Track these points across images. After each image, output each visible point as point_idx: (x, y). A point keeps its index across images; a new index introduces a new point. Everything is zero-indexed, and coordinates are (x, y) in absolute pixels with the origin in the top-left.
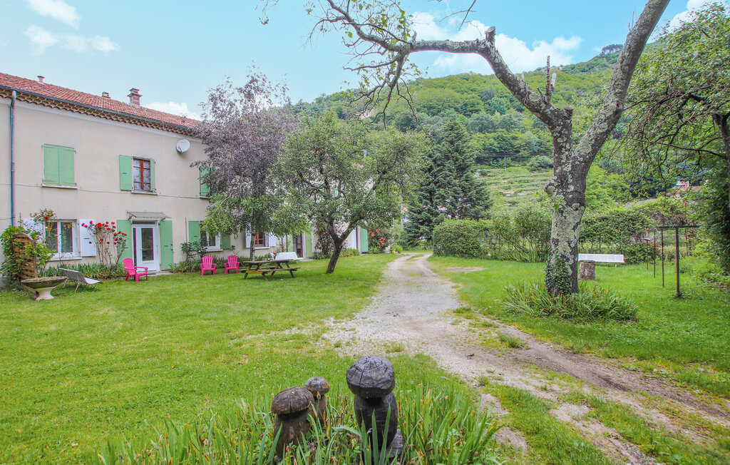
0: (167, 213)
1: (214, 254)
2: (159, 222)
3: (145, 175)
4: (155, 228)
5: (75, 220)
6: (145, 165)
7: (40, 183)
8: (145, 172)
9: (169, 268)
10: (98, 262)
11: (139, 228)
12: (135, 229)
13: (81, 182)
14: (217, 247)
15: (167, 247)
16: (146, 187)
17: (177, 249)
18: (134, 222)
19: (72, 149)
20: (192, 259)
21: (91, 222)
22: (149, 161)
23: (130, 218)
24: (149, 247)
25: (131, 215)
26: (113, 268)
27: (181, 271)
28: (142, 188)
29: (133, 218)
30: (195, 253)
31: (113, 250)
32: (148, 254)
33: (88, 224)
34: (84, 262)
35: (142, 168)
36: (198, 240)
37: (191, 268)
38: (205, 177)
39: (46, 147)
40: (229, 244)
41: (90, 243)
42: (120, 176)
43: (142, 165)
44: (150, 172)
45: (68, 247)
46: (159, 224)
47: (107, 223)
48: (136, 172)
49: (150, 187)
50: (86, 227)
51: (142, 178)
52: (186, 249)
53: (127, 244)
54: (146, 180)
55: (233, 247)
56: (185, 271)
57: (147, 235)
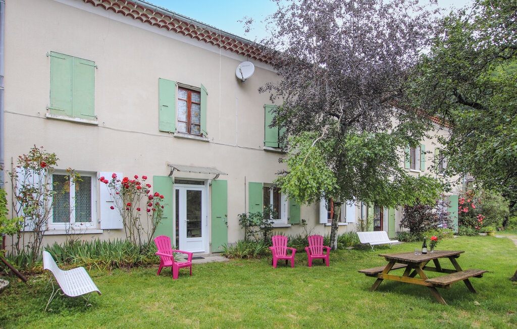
0: (220, 168)
1: (280, 231)
2: (209, 182)
3: (193, 113)
4: (205, 191)
5: (95, 174)
6: (194, 98)
7: (44, 112)
8: (194, 107)
9: (221, 249)
10: (122, 237)
11: (183, 189)
12: (177, 191)
13: (104, 116)
14: (284, 221)
15: (220, 219)
16: (194, 130)
17: (233, 222)
18: (178, 181)
19: (92, 64)
20: (252, 238)
21: (114, 176)
22: (199, 93)
23: (171, 173)
24: (197, 218)
25: (173, 169)
26: (144, 249)
27: (239, 256)
28: (189, 131)
29: (176, 174)
30: (257, 229)
31: (145, 221)
32: (194, 228)
33: (110, 179)
34: (105, 238)
35: (189, 103)
36: (261, 209)
37: (253, 251)
38: (278, 110)
39: (53, 55)
40: (299, 217)
41: (112, 208)
42: (160, 109)
43: (189, 97)
44: (200, 109)
45: (85, 213)
46: (210, 185)
47: (136, 177)
48: (181, 108)
49: (199, 130)
50: (106, 182)
51: (189, 116)
52: (246, 223)
53: (165, 212)
54: (194, 120)
55: (303, 221)
56: (245, 257)
57: (194, 200)
